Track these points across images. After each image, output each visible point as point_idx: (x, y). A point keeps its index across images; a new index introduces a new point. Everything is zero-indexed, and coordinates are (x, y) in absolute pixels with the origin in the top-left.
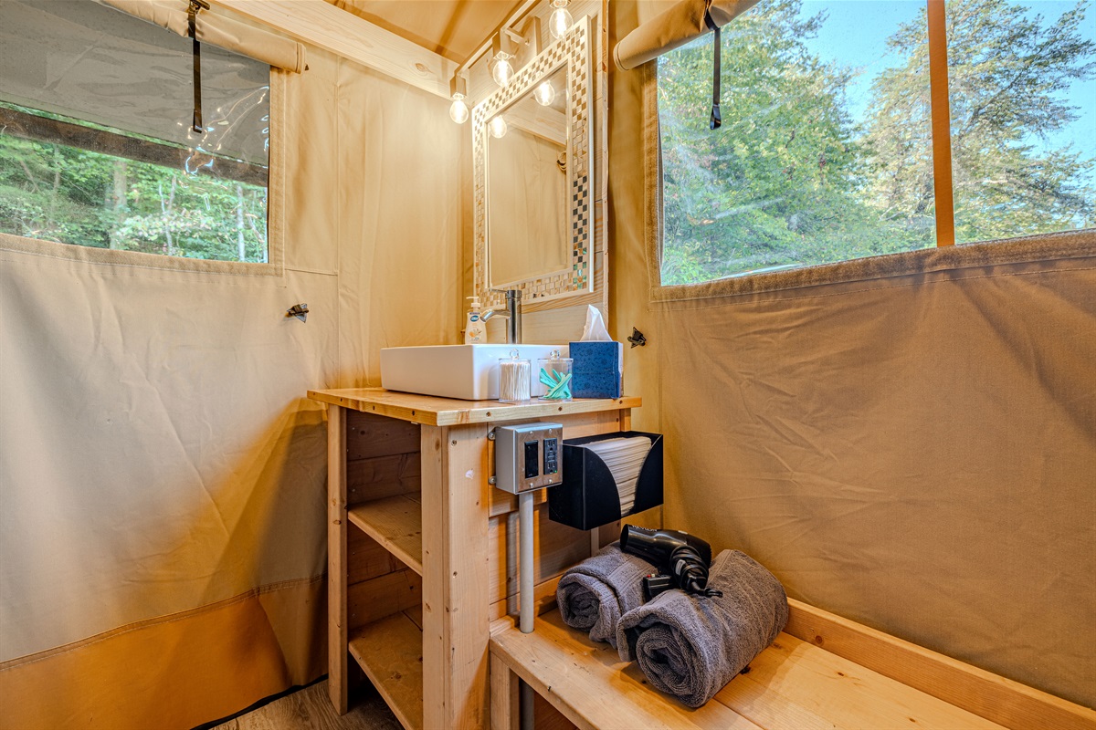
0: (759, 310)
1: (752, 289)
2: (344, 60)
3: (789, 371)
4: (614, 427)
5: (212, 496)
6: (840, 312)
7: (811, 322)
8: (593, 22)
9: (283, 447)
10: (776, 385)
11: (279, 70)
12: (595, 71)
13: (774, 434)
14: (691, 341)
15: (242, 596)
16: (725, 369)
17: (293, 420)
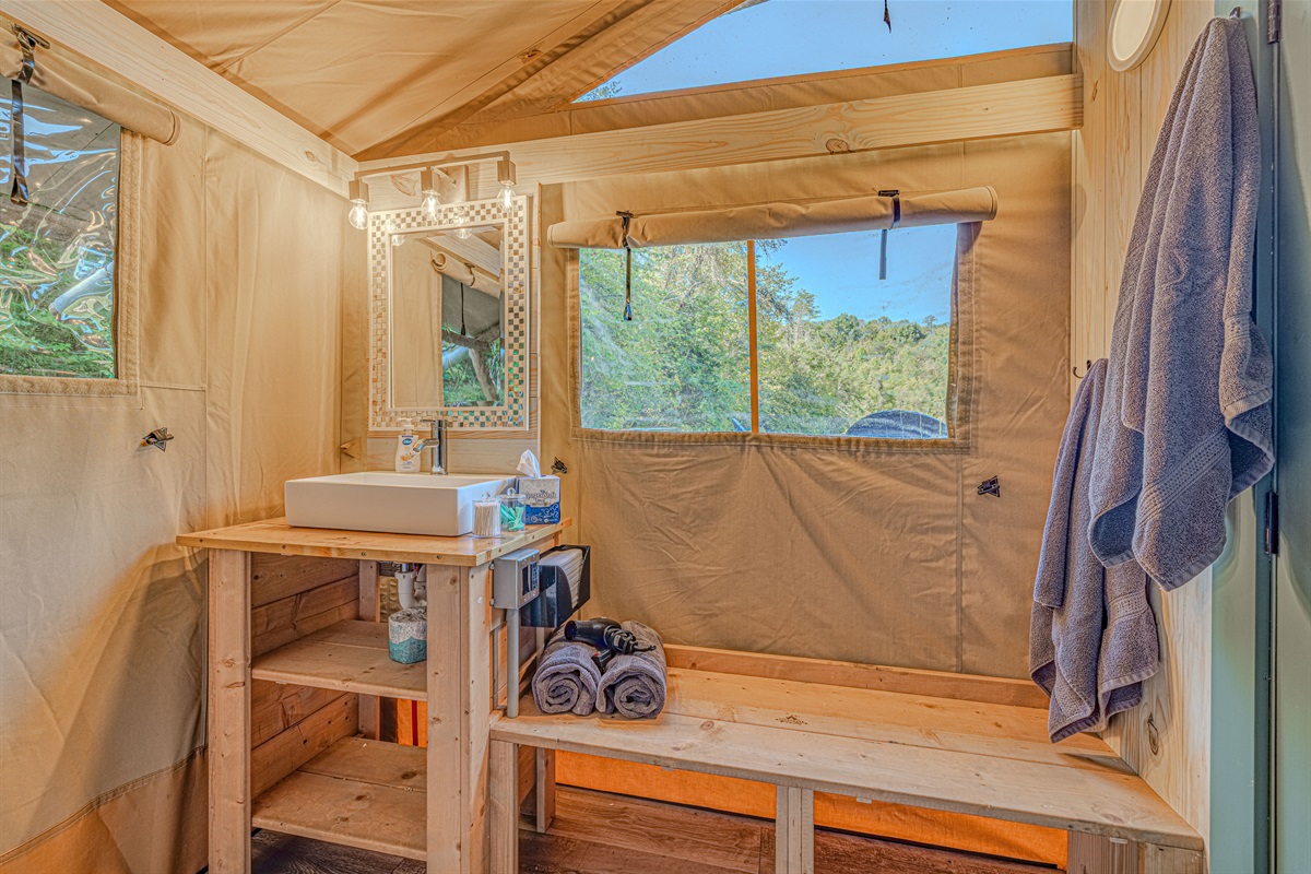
0: (658, 456)
1: (653, 441)
2: (212, 130)
3: (675, 496)
4: (551, 544)
5: (42, 692)
6: (706, 462)
7: (690, 467)
8: (530, 199)
9: (134, 611)
10: (668, 506)
11: (134, 134)
12: (531, 243)
13: (665, 539)
14: (607, 472)
15: (79, 814)
16: (633, 494)
17: (148, 573)
